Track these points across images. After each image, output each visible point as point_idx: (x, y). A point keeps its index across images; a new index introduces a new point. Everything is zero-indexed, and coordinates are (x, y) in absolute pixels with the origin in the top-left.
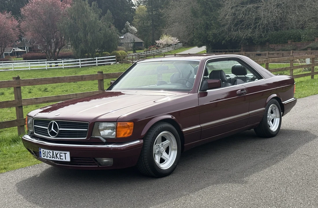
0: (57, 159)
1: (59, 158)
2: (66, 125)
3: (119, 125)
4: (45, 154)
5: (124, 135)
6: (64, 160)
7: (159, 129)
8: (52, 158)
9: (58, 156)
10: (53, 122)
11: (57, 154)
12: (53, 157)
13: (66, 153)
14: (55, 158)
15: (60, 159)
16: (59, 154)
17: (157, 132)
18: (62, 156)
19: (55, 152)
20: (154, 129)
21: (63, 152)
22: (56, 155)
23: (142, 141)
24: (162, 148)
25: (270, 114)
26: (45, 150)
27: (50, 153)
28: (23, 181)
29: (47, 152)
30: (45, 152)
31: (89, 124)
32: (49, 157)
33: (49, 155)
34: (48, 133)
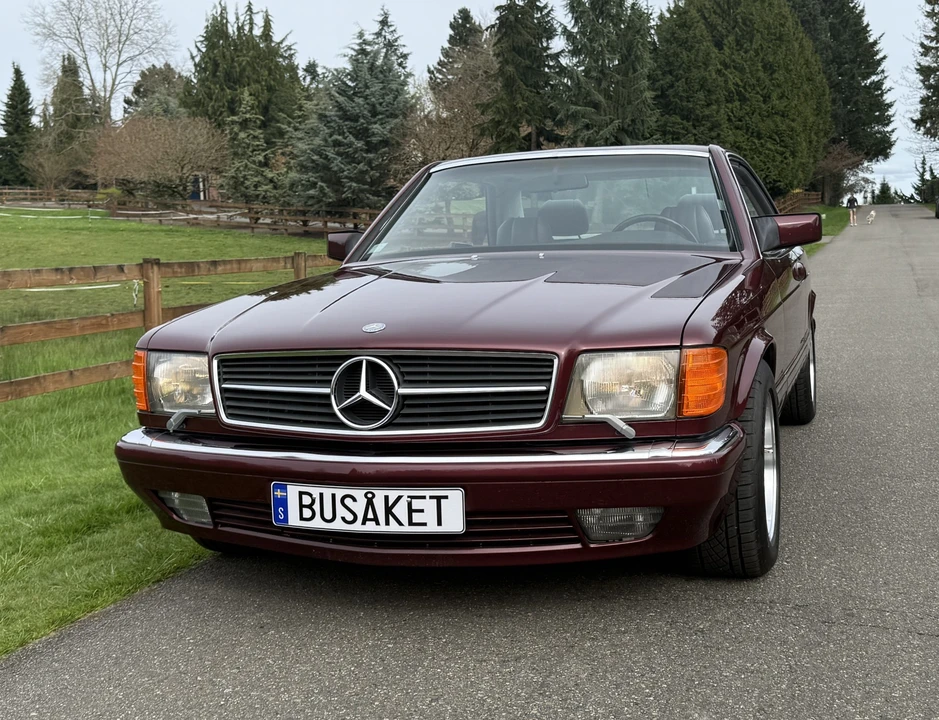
0: (394, 528)
1: (404, 519)
4: (317, 507)
6: (432, 528)
8: (364, 523)
9: (401, 511)
10: (361, 362)
11: (390, 502)
12: (370, 515)
13: (446, 497)
14: (378, 523)
15: (411, 523)
16: (403, 504)
18: (422, 511)
19: (379, 495)
21: (428, 493)
22: (389, 510)
26: (315, 491)
27: (348, 501)
29: (334, 496)
30: (313, 501)
31: (556, 361)
32: (343, 519)
33: (341, 511)
34: (335, 415)
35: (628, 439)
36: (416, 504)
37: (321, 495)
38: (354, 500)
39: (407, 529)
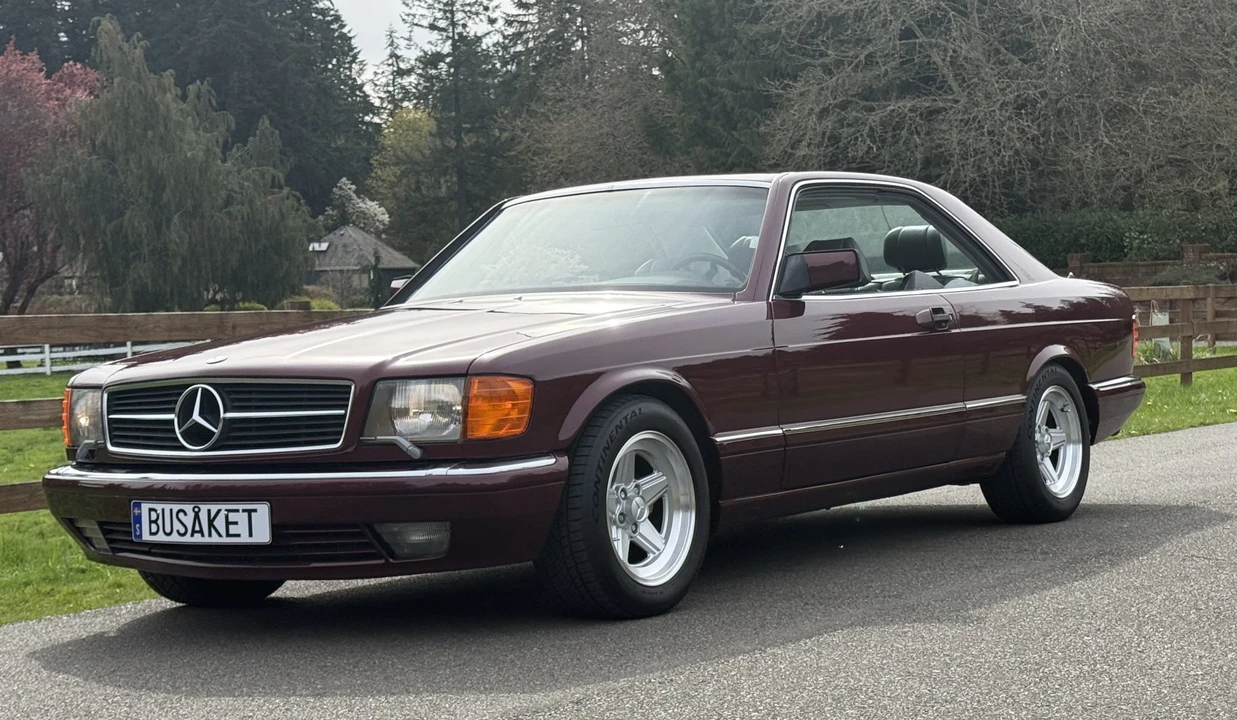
0: (215, 539)
1: (223, 531)
2: (253, 396)
3: (475, 390)
4: (160, 522)
5: (498, 427)
6: (245, 539)
7: (629, 417)
8: (192, 535)
9: (220, 523)
10: (196, 390)
11: (212, 515)
12: (197, 528)
13: (255, 511)
14: (203, 535)
15: (228, 535)
16: (223, 513)
17: (621, 427)
18: (236, 523)
19: (204, 508)
20: (610, 419)
21: (241, 507)
22: (211, 523)
23: (565, 460)
24: (638, 499)
25: (1044, 427)
26: (159, 507)
27: (181, 515)
28: (54, 647)
29: (171, 510)
30: (158, 516)
31: (353, 387)
32: (178, 531)
35: (414, 460)
36: (232, 517)
37: (163, 510)
38: (186, 514)
39: (225, 540)
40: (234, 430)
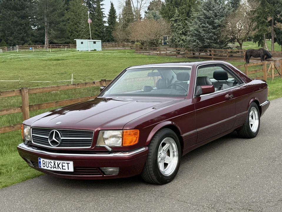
0: (59, 170)
1: (61, 168)
2: (68, 133)
3: (125, 133)
4: (45, 164)
5: (130, 143)
6: (67, 170)
12: (55, 167)
13: (69, 163)
14: (56, 169)
15: (63, 169)
16: (61, 164)
18: (65, 166)
19: (56, 162)
21: (66, 162)
22: (58, 166)
23: (147, 148)
26: (45, 160)
27: (51, 163)
29: (48, 162)
31: (94, 132)
32: (50, 167)
33: (50, 165)
34: (49, 143)
35: (109, 151)
36: (64, 165)
39: (62, 170)
40: (63, 142)
